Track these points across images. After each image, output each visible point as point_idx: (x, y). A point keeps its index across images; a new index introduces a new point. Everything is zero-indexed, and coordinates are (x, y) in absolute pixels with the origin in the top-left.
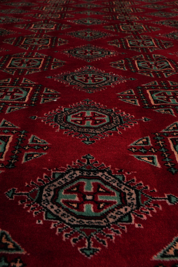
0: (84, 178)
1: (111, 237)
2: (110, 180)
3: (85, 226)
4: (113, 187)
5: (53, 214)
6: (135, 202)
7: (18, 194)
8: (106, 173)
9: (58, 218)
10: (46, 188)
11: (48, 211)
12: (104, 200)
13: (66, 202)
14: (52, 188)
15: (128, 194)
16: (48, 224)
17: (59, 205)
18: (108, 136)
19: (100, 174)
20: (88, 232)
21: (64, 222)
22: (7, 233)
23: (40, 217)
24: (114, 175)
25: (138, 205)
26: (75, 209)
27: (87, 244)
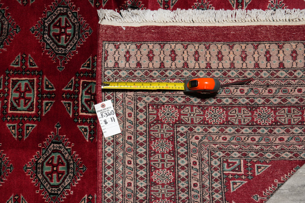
0: (50, 33)
1: (84, 22)
2: (51, 19)
3: (79, 33)
4: (56, 18)
5: (73, 47)
6: (65, 9)
7: (61, 65)
8: (46, 21)
9: (75, 45)
10: (57, 52)
11: (71, 49)
12: (64, 23)
13: (66, 41)
14: (57, 49)
15: (61, 11)
16: (78, 49)
17: (68, 45)
18: (10, 16)
19: (47, 25)
20: (82, 31)
21: (77, 42)
22: (82, 65)
23: (74, 53)
24: (47, 17)
25: (67, 7)
26: (69, 37)
27: (87, 32)
